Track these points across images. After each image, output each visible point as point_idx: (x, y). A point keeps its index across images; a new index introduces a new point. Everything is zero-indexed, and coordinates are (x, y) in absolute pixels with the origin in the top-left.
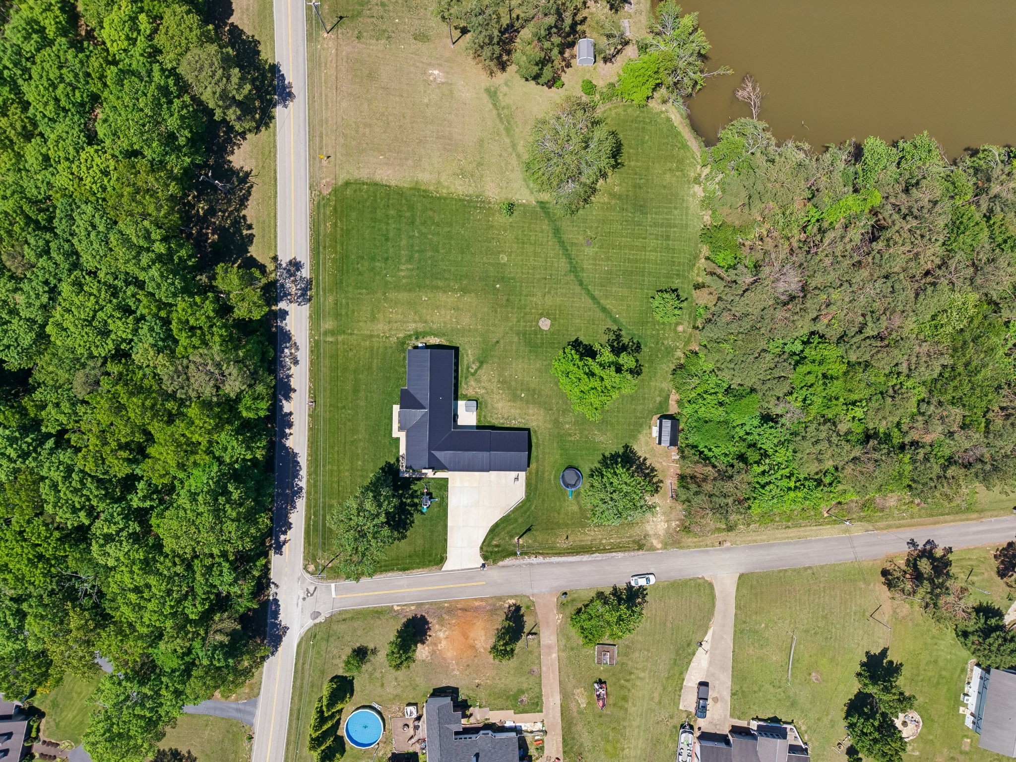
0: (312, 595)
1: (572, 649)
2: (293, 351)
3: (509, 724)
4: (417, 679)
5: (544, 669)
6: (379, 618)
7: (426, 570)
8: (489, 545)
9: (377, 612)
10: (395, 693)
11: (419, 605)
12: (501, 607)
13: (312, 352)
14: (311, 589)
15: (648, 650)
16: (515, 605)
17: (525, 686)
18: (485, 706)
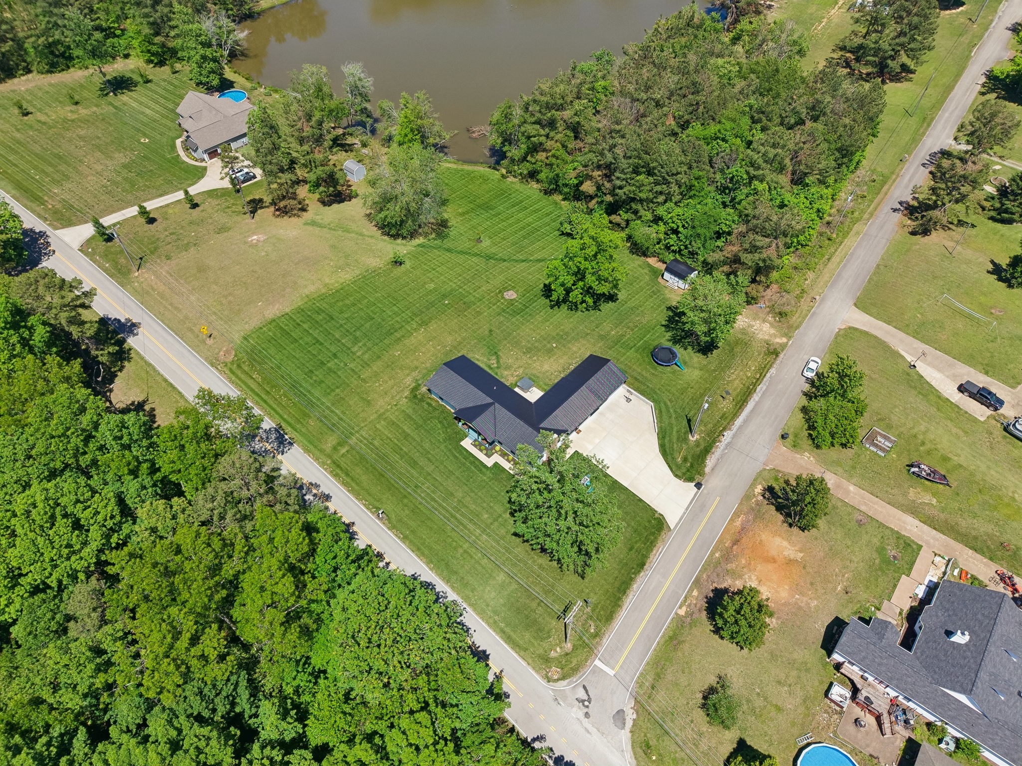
0: (589, 701)
1: (854, 468)
2: (314, 491)
3: (921, 592)
4: (795, 656)
5: (863, 508)
6: (680, 643)
7: (659, 544)
8: (679, 467)
9: (671, 638)
10: (799, 700)
11: (697, 582)
12: (758, 503)
13: (336, 476)
14: (582, 694)
15: (895, 406)
16: (765, 490)
17: (876, 541)
18: (881, 603)
